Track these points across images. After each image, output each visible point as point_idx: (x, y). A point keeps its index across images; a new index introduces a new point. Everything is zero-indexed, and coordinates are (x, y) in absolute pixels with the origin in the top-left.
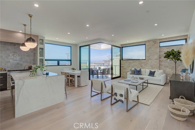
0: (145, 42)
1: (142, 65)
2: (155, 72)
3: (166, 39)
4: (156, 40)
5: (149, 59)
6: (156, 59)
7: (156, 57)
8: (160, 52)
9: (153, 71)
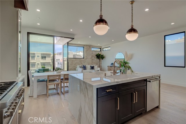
0: (85, 45)
1: (82, 62)
2: (94, 66)
3: (94, 46)
4: (90, 45)
5: (87, 58)
6: (90, 58)
7: (90, 57)
8: (92, 54)
9: (92, 66)
